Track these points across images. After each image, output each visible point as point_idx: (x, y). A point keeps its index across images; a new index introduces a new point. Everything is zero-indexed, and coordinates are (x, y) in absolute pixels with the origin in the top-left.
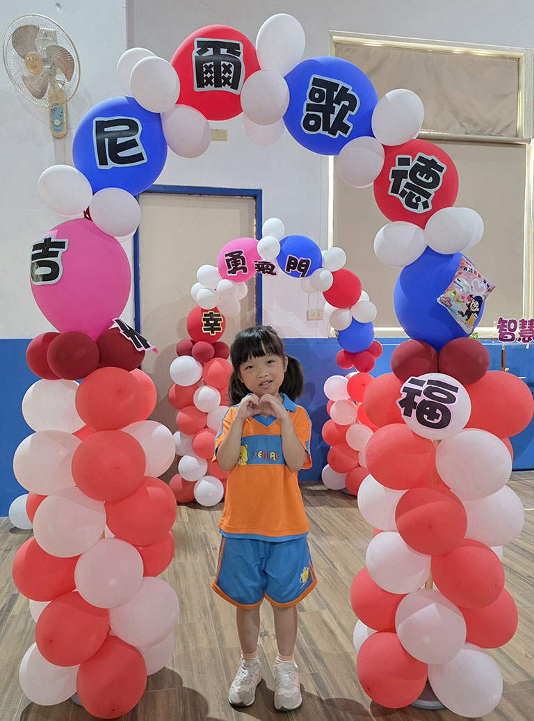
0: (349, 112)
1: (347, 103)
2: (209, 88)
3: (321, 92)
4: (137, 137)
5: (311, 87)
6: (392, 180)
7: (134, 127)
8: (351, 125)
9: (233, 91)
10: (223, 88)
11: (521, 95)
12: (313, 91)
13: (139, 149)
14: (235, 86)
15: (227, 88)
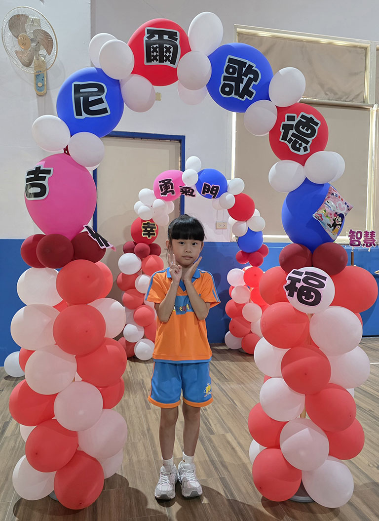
0: (254, 83)
1: (252, 76)
2: (155, 63)
3: (234, 68)
4: (103, 96)
5: (227, 64)
6: (282, 131)
7: (101, 90)
8: (254, 92)
9: (172, 65)
10: (165, 63)
11: (367, 74)
12: (228, 67)
13: (105, 105)
14: (173, 62)
15: (168, 63)
